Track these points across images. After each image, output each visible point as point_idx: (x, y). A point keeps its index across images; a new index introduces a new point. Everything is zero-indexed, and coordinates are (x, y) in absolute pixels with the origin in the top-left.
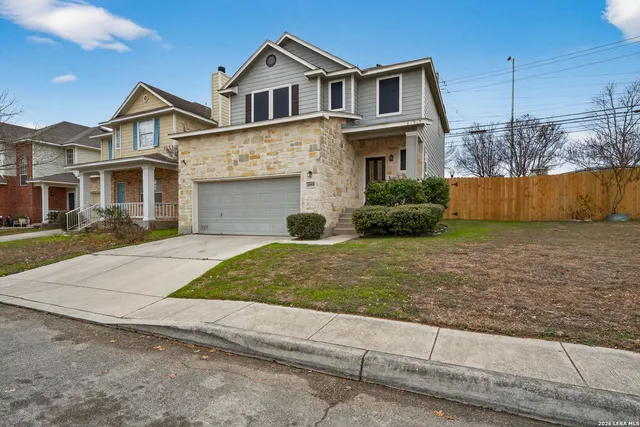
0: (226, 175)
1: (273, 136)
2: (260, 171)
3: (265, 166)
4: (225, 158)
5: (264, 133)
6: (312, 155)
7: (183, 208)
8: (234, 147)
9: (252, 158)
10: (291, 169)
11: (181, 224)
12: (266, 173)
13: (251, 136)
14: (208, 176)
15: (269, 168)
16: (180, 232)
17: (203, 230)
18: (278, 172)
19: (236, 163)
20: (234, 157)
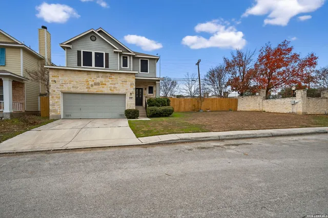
0: (86, 91)
1: (113, 77)
2: (106, 90)
3: (109, 89)
4: (85, 83)
5: (108, 75)
6: (131, 87)
7: (53, 105)
8: (91, 78)
9: (102, 84)
10: (122, 91)
11: (51, 114)
12: (110, 92)
13: (100, 75)
14: (73, 90)
15: (111, 90)
16: (51, 118)
17: (67, 117)
18: (116, 92)
19: (92, 86)
20: (91, 83)
